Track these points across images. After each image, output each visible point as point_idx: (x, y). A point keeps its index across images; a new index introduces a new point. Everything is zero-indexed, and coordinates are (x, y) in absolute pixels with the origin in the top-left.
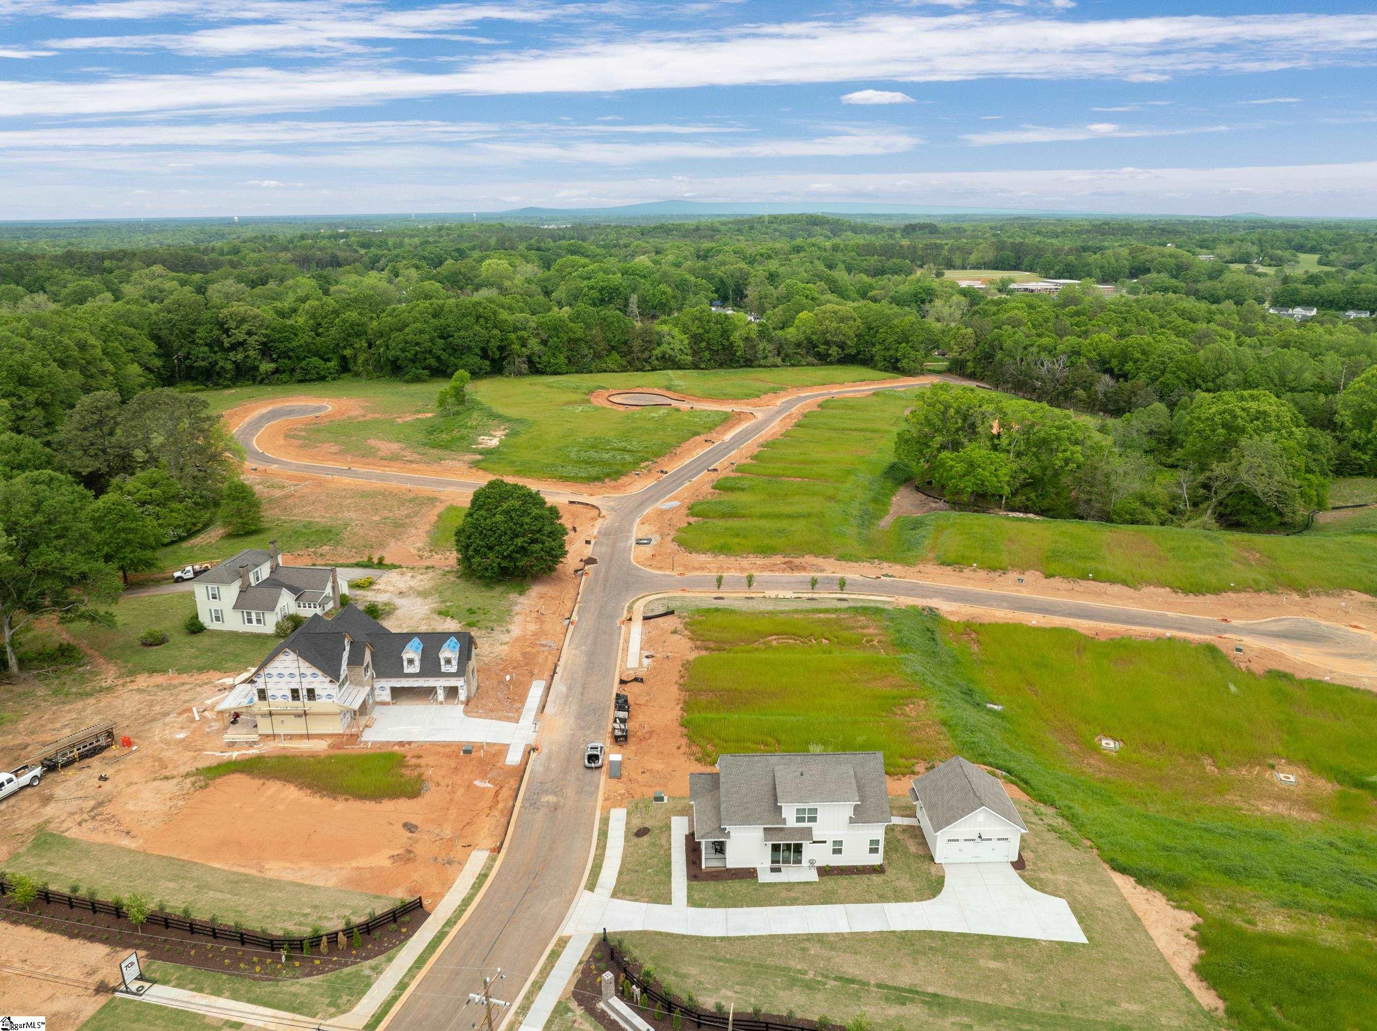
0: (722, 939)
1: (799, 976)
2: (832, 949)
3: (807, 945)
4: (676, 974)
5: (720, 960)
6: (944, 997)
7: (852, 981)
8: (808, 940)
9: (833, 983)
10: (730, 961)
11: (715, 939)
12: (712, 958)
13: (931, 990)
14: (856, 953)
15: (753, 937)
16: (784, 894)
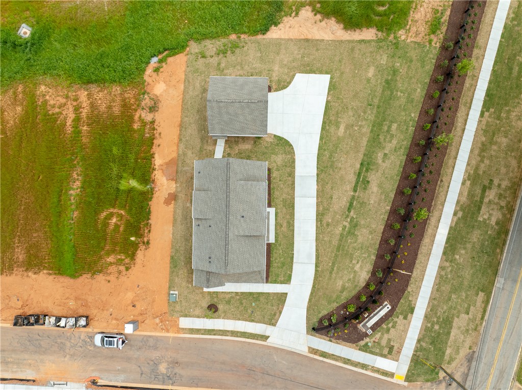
0: (316, 266)
1: (346, 229)
2: (328, 210)
3: (324, 222)
4: (342, 292)
5: (333, 269)
6: (363, 161)
7: (351, 204)
8: (321, 221)
9: (352, 213)
10: (334, 264)
11: (316, 271)
12: (331, 273)
13: (358, 166)
14: (332, 198)
15: (317, 250)
16: (284, 229)
